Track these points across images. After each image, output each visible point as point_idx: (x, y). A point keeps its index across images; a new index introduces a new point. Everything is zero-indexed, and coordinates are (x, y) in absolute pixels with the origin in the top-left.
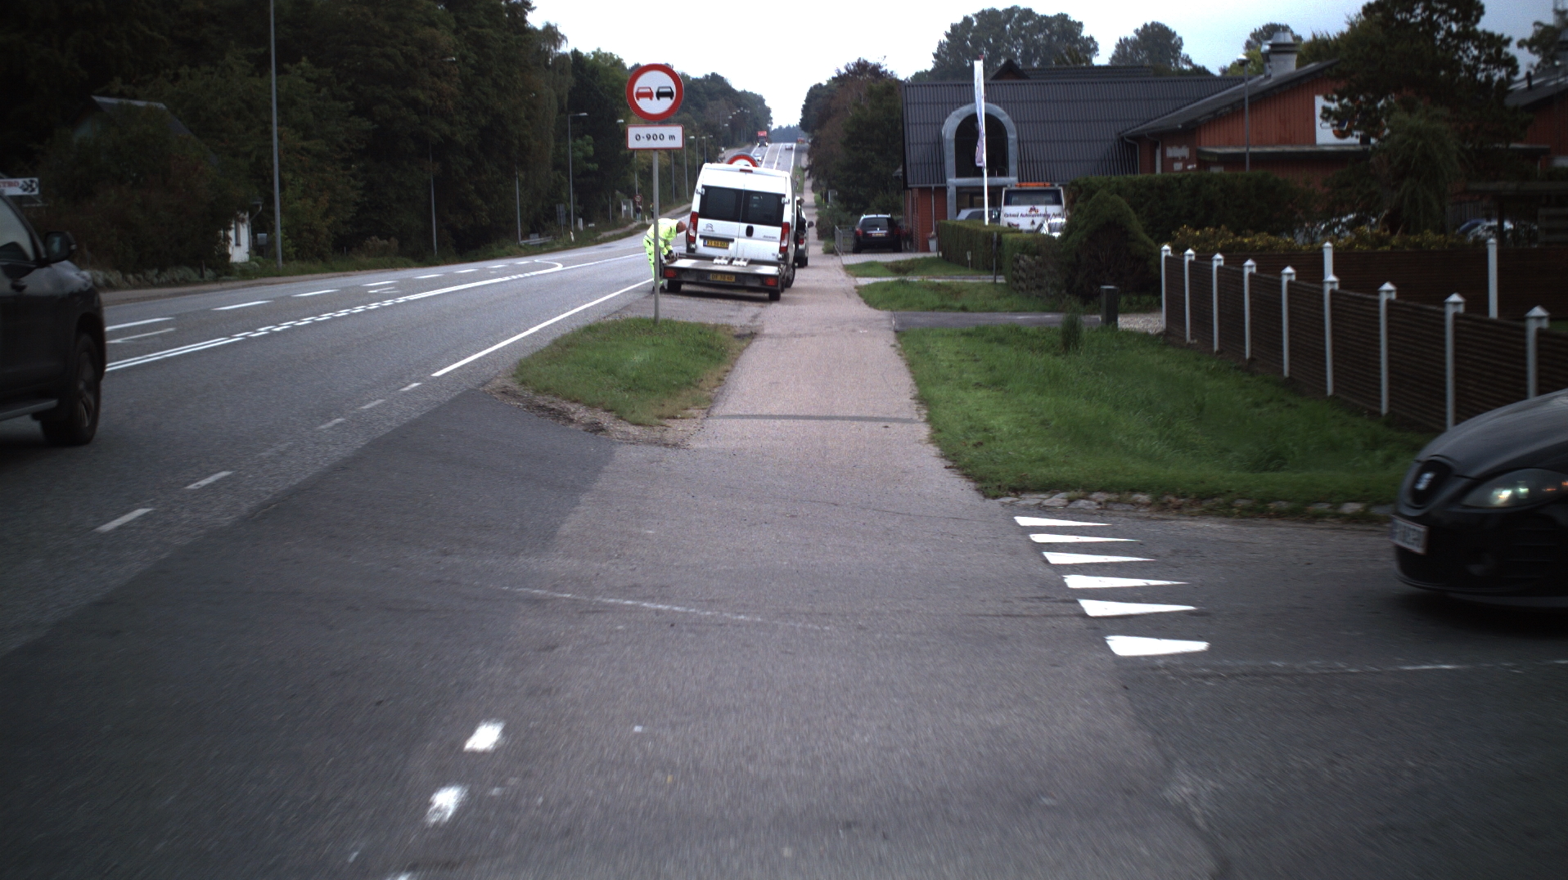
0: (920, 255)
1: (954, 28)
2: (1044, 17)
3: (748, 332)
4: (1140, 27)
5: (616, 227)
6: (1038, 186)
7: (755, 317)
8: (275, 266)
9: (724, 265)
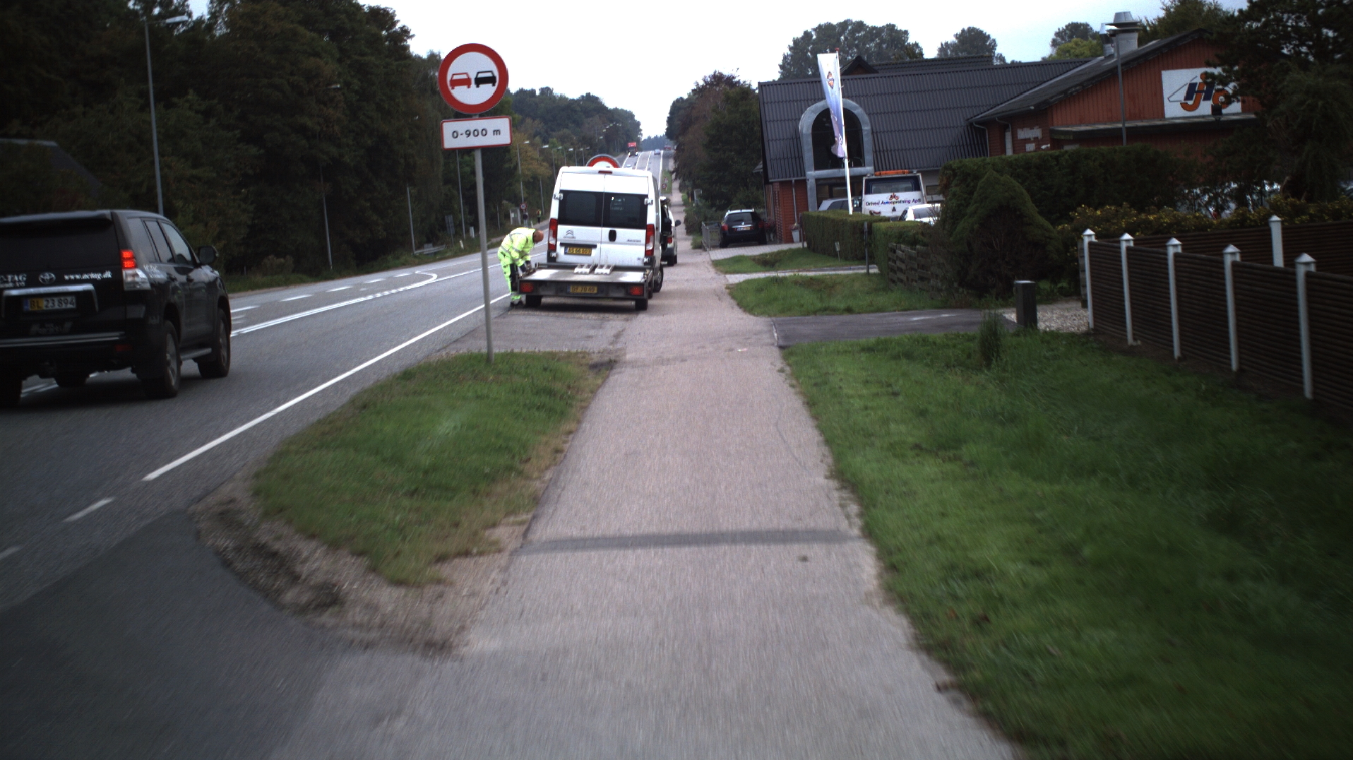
0: (785, 247)
1: (796, 42)
2: (874, 28)
3: (606, 359)
4: (959, 31)
6: (897, 173)
7: (617, 336)
9: (585, 274)
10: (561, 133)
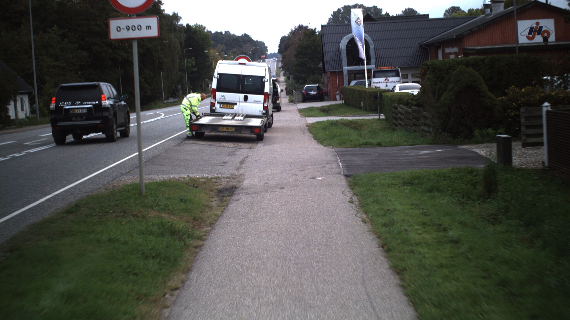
0: (333, 103)
1: (334, 13)
2: (368, 7)
4: (404, 10)
6: (389, 68)
8: (36, 120)
9: (229, 120)
10: (233, 50)
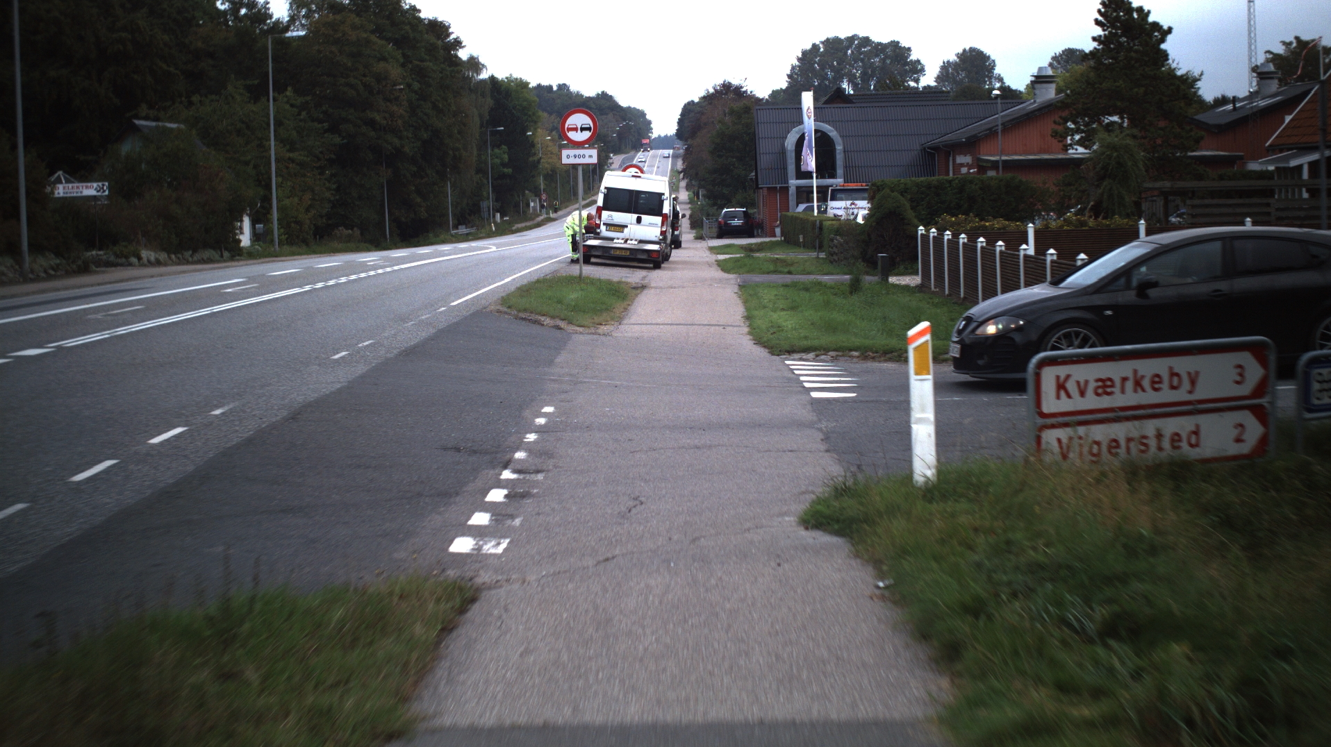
0: (767, 240)
1: (804, 53)
2: (880, 44)
3: (640, 285)
4: (960, 51)
5: (526, 220)
6: (857, 186)
7: (644, 278)
8: (273, 249)
9: (621, 243)
